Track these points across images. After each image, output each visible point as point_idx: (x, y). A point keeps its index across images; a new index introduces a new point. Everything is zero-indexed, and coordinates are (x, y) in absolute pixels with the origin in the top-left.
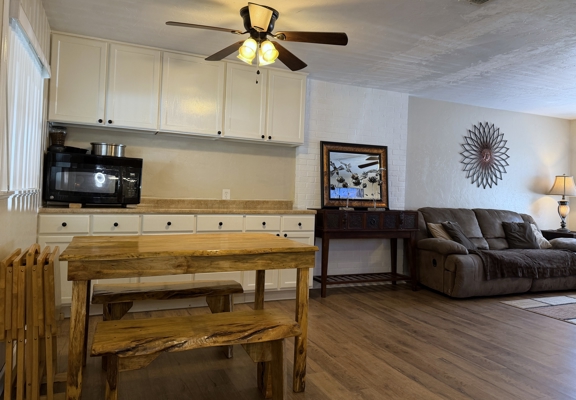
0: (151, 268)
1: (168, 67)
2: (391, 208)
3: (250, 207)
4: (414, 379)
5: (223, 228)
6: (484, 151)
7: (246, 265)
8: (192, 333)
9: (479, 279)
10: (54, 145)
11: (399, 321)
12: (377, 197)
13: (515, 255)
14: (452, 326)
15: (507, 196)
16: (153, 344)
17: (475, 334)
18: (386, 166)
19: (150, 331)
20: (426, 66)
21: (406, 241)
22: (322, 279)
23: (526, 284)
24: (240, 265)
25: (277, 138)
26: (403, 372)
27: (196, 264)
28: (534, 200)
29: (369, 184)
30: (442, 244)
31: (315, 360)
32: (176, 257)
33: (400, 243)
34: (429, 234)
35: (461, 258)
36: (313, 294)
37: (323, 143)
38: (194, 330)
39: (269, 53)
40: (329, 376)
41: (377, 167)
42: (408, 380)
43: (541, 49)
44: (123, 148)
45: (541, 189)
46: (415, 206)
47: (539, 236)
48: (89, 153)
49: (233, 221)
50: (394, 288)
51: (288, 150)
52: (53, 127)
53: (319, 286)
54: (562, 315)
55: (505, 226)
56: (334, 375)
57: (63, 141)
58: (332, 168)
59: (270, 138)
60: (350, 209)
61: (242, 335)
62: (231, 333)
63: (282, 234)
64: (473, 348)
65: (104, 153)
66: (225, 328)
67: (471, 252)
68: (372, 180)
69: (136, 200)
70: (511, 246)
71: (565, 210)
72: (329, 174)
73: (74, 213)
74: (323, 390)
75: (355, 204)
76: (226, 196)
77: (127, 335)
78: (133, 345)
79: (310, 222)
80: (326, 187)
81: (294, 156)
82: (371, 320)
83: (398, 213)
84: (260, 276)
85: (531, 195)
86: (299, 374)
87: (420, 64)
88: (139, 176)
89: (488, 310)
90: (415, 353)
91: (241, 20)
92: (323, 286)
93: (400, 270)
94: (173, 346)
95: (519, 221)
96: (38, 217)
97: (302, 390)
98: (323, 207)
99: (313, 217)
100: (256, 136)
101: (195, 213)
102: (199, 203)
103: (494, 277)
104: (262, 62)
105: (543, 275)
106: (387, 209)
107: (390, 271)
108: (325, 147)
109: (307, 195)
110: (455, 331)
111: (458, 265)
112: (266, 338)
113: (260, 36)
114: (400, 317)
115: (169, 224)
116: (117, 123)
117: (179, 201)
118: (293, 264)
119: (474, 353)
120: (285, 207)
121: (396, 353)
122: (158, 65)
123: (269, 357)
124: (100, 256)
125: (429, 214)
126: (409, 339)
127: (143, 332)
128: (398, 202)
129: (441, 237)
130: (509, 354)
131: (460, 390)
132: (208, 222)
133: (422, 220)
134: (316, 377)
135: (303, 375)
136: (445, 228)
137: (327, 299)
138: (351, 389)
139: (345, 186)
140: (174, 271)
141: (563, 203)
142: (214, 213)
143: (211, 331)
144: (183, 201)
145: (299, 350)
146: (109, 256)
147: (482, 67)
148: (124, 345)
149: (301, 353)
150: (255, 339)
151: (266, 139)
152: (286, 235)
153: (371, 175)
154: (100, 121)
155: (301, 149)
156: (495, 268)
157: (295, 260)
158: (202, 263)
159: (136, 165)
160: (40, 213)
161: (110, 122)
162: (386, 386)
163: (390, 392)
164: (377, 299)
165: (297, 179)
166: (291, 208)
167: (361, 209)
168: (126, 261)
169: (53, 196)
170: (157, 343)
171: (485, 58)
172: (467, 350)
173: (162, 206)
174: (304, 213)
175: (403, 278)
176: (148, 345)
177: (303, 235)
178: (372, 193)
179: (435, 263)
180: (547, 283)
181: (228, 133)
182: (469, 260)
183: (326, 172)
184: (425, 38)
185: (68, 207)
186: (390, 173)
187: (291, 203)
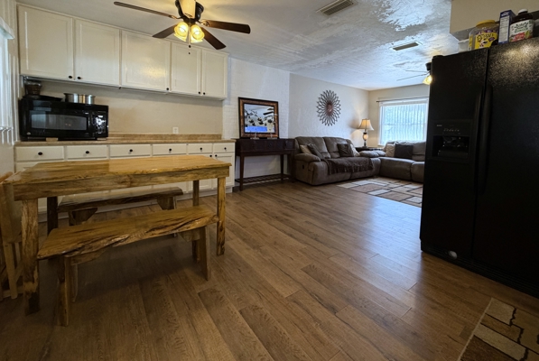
0: (98, 185)
1: (126, 42)
2: (280, 138)
3: (192, 139)
4: (291, 236)
5: (172, 152)
6: (329, 106)
7: (179, 178)
8: (135, 230)
9: (326, 174)
10: (30, 93)
11: (284, 201)
12: (273, 131)
13: (343, 161)
14: (312, 201)
15: (339, 130)
16: (98, 243)
17: (324, 205)
18: (278, 113)
19: (98, 233)
20: (299, 55)
21: (289, 155)
22: (240, 180)
23: (348, 175)
24: (174, 178)
25: (209, 94)
26: (285, 232)
27: (138, 180)
28: (352, 132)
29: (268, 124)
30: (307, 157)
31: (233, 231)
32: (120, 176)
33: (285, 157)
34: (301, 151)
35: (317, 163)
36: (234, 189)
37: (240, 98)
38: (136, 227)
39: (197, 34)
40: (241, 241)
41: (272, 114)
42: (288, 237)
43: (359, 49)
44: (93, 98)
45: (355, 126)
46: (293, 137)
47: (354, 150)
48: (64, 100)
49: (179, 148)
50: (282, 182)
51: (217, 102)
52: (28, 80)
53: (238, 184)
54: (365, 190)
55: (339, 146)
56: (244, 240)
57: (39, 91)
58: (246, 114)
59: (204, 94)
60: (257, 138)
61: (174, 227)
62: (166, 226)
63: (214, 155)
64: (323, 213)
65: (76, 101)
66: (162, 223)
67: (322, 160)
68: (270, 121)
69: (105, 134)
70: (341, 156)
71: (366, 137)
72: (244, 117)
73: (49, 145)
74: (236, 251)
75: (260, 135)
76: (176, 131)
77: (76, 238)
78: (80, 246)
79: (232, 147)
80: (242, 125)
81: (222, 106)
82: (268, 203)
83: (284, 140)
84: (196, 184)
85: (350, 129)
86: (220, 244)
87: (295, 53)
88: (106, 117)
89: (330, 190)
90: (293, 220)
91: (177, 9)
92: (241, 184)
93: (285, 172)
94: (117, 242)
95: (345, 143)
96: (14, 149)
97: (222, 253)
98: (241, 138)
99: (234, 144)
100: (195, 92)
101: (151, 143)
102: (156, 137)
103: (333, 173)
104: (193, 41)
105: (356, 171)
106: (278, 138)
107: (280, 173)
108: (241, 101)
109: (230, 131)
110: (314, 204)
111: (315, 167)
112: (192, 227)
113: (191, 21)
114: (285, 199)
115: (131, 151)
116: (85, 80)
117: (140, 135)
118: (214, 175)
119: (324, 216)
120: (217, 138)
121: (281, 221)
122: (118, 39)
123: (198, 237)
124: (47, 179)
125: (300, 140)
126: (289, 212)
127: (92, 234)
128: (285, 134)
129: (307, 153)
130: (341, 214)
131: (316, 239)
132: (162, 149)
133: (297, 144)
134: (233, 243)
135: (223, 243)
136: (309, 148)
137: (243, 192)
138: (254, 248)
139: (254, 125)
140: (119, 186)
141: (365, 133)
142: (165, 143)
143: (151, 226)
144: (144, 135)
145: (220, 229)
146: (56, 178)
147: (328, 58)
148: (70, 247)
149: (221, 230)
150: (185, 229)
151: (202, 95)
152: (216, 156)
153: (269, 118)
154: (70, 77)
155: (226, 101)
156: (334, 168)
157: (216, 173)
158: (143, 179)
159: (103, 110)
160: (17, 145)
161: (79, 78)
162: (275, 243)
163: (277, 247)
164: (272, 189)
165: (224, 121)
166: (220, 138)
167: (264, 138)
168: (74, 181)
169: (28, 132)
170: (102, 241)
171: (330, 52)
172: (320, 215)
173: (128, 139)
174: (228, 141)
175: (286, 176)
176: (93, 245)
177: (227, 154)
178: (270, 129)
179: (303, 167)
180: (358, 174)
181: (174, 90)
182: (321, 165)
183: (242, 117)
184: (297, 36)
185: (45, 140)
186: (280, 117)
187: (221, 135)
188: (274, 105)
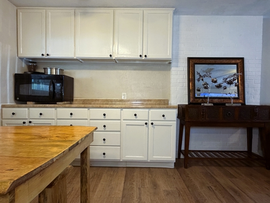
2: (247, 104)
12: (234, 95)
18: (243, 72)
25: (151, 56)
29: (228, 86)
37: (189, 59)
51: (165, 66)
52: (30, 62)
58: (197, 76)
59: (146, 56)
60: (210, 105)
63: (150, 123)
72: (195, 80)
73: (19, 107)
75: (216, 101)
76: (125, 97)
80: (191, 90)
81: (170, 70)
83: (254, 107)
93: (255, 150)
98: (190, 103)
100: (135, 56)
106: (244, 104)
107: (246, 149)
108: (191, 62)
116: (52, 55)
117: (96, 100)
120: (164, 104)
128: (254, 99)
152: (152, 124)
154: (43, 55)
160: (2, 107)
161: (48, 54)
166: (168, 104)
167: (220, 104)
174: (167, 108)
183: (191, 79)
185: (26, 103)
186: (246, 77)
187: (168, 101)
188: (239, 63)
